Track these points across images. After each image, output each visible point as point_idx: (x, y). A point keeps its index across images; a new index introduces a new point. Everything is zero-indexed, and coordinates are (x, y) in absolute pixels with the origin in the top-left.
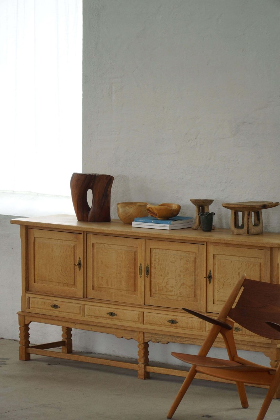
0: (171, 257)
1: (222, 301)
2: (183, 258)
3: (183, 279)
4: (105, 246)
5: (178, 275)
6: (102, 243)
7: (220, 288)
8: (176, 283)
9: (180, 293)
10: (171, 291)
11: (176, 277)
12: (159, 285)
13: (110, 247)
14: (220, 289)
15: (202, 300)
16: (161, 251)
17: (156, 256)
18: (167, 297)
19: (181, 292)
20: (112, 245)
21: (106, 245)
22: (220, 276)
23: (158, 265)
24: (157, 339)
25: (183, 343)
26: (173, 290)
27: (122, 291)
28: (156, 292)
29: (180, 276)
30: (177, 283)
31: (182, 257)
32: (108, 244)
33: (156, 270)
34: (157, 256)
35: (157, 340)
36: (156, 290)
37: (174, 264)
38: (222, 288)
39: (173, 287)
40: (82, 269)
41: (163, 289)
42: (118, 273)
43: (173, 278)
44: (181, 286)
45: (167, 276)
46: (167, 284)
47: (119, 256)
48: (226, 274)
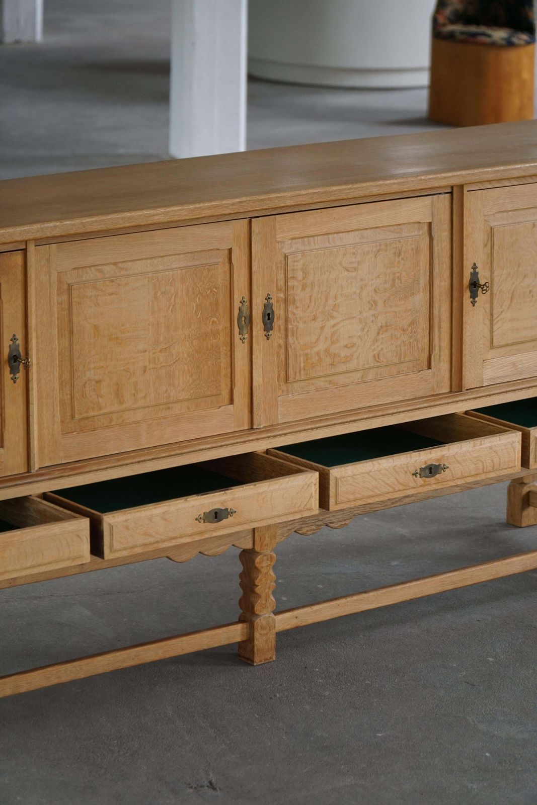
0: (345, 255)
1: (506, 345)
2: (383, 247)
3: (386, 313)
4: (101, 272)
5: (369, 302)
6: (90, 267)
7: (501, 310)
8: (363, 329)
9: (374, 356)
10: (347, 359)
11: (361, 312)
12: (308, 351)
13: (126, 270)
14: (502, 312)
15: (442, 358)
16: (309, 243)
17: (296, 263)
18: (330, 382)
19: (379, 355)
20: (129, 264)
21: (106, 269)
22: (502, 275)
23: (303, 289)
24: (321, 518)
25: (403, 503)
26: (352, 355)
27: (170, 405)
28: (298, 378)
29: (373, 304)
30: (366, 330)
31: (380, 245)
32: (115, 264)
33: (297, 307)
34: (298, 261)
35: (320, 523)
36: (298, 371)
37: (354, 274)
38: (508, 308)
39: (354, 345)
40: (20, 375)
41: (320, 360)
42: (161, 351)
43: (355, 317)
44: (378, 334)
45: (333, 317)
46: (333, 343)
47: (164, 293)
48: (519, 266)
